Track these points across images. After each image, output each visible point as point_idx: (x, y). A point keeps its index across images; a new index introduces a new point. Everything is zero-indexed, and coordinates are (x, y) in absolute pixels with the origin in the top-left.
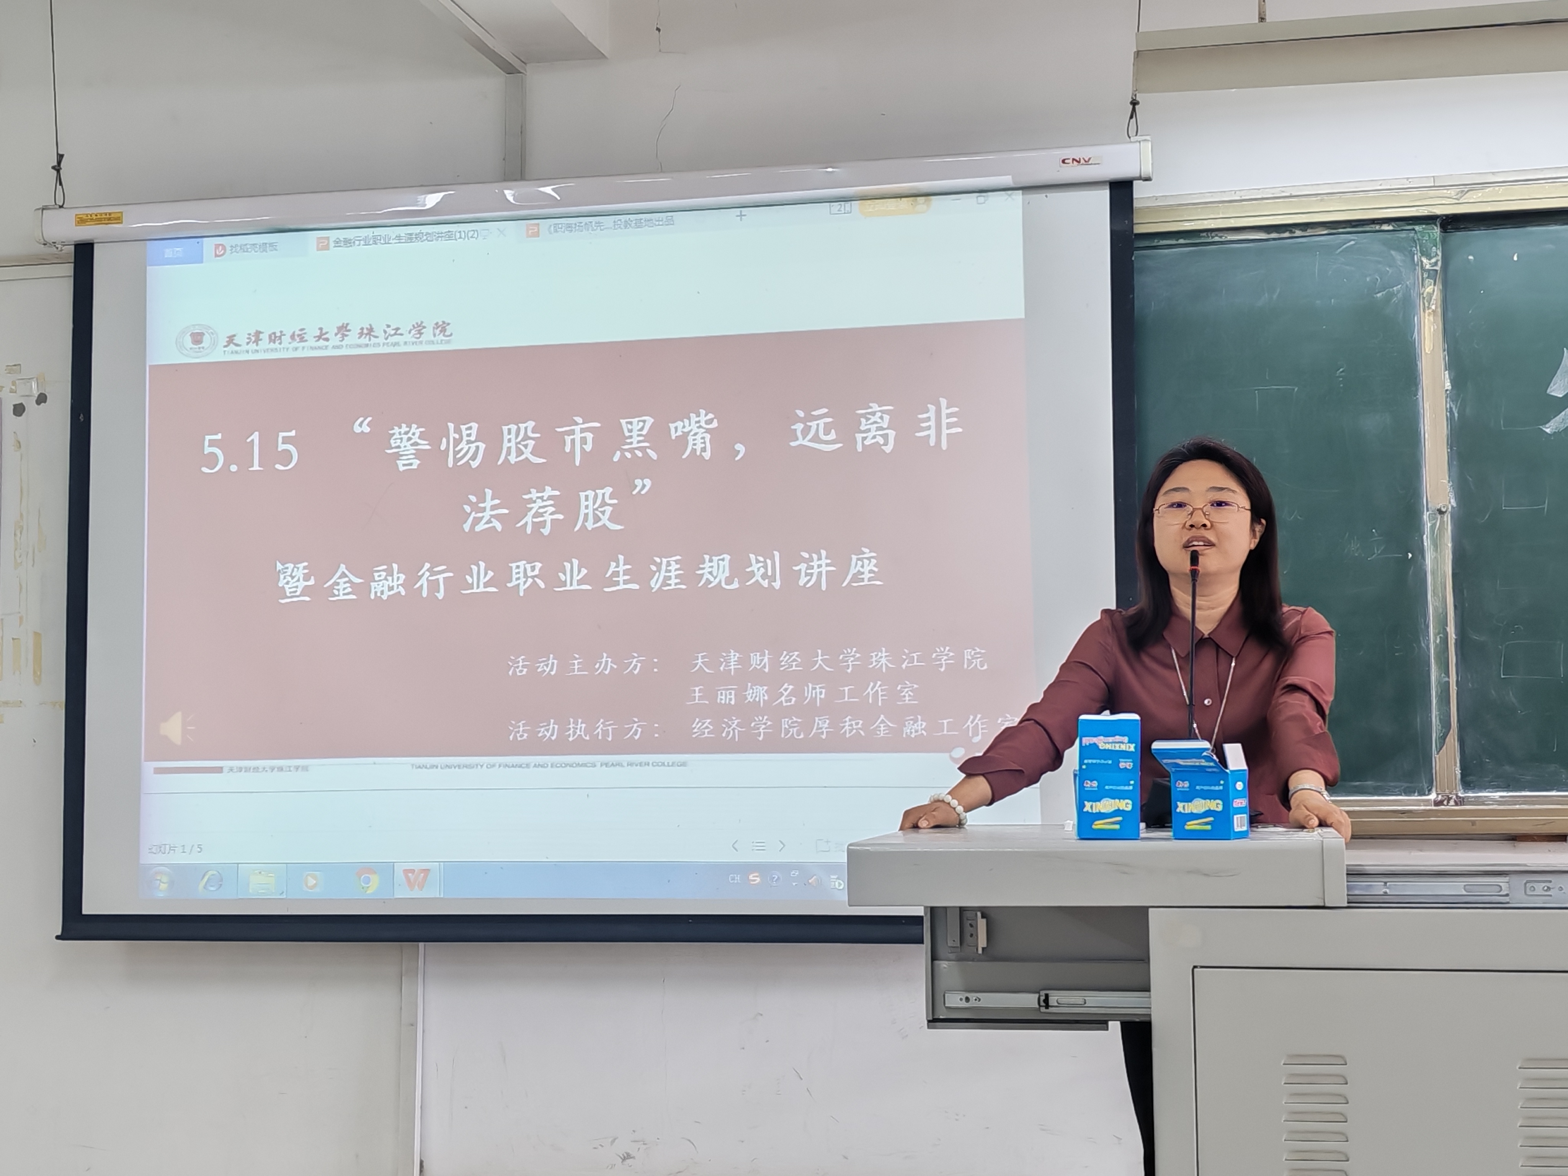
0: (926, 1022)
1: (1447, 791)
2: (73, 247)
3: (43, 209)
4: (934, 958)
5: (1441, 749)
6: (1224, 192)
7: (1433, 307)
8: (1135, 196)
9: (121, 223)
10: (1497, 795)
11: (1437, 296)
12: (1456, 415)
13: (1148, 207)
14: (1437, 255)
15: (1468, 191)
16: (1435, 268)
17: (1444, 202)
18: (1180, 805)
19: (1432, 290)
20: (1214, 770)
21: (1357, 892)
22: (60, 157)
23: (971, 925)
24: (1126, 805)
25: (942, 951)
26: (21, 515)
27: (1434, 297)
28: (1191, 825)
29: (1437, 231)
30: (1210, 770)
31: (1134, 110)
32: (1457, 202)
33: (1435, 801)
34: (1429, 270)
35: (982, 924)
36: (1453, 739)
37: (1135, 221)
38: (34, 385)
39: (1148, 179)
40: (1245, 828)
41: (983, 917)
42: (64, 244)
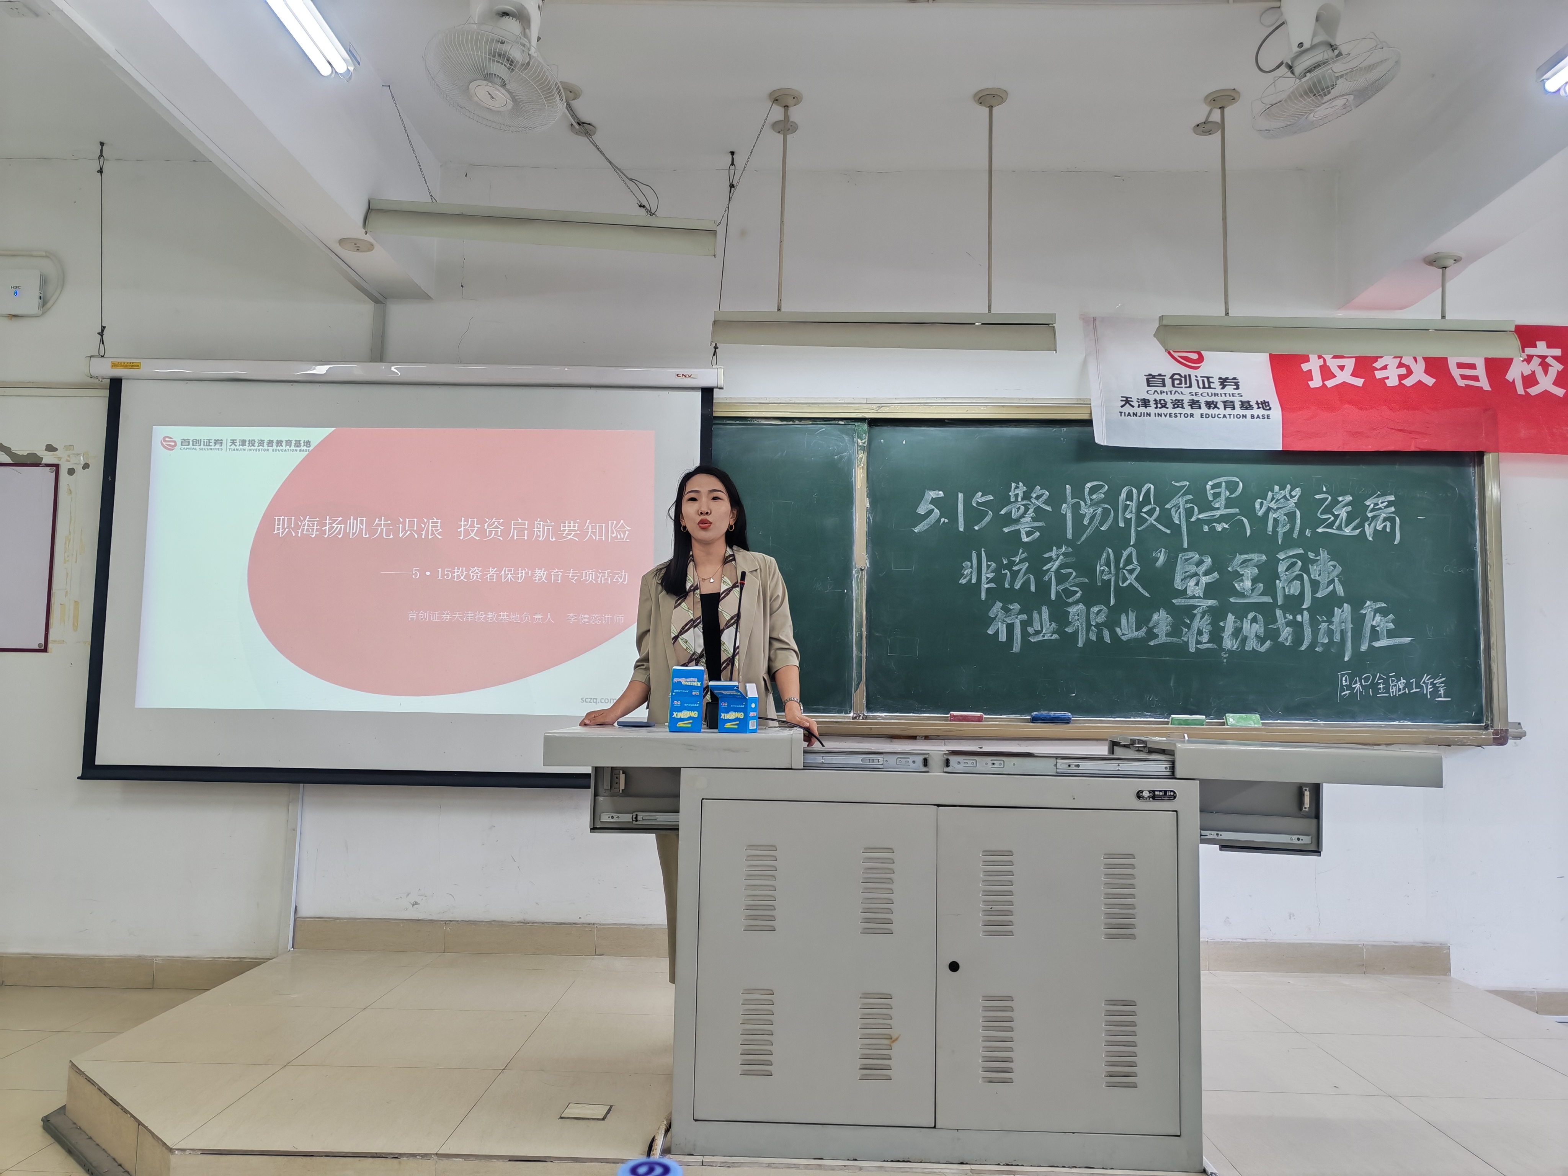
0: (589, 829)
1: (859, 712)
2: (109, 380)
3: (91, 357)
4: (596, 795)
5: (857, 690)
6: (761, 398)
7: (862, 465)
8: (714, 397)
9: (140, 369)
10: (883, 715)
11: (864, 459)
12: (871, 520)
13: (721, 403)
14: (865, 438)
15: (882, 407)
16: (864, 445)
17: (870, 411)
18: (723, 715)
19: (862, 456)
20: (740, 697)
21: (808, 762)
22: (103, 328)
23: (617, 778)
24: (695, 714)
25: (601, 791)
26: (70, 532)
27: (863, 460)
28: (728, 725)
29: (865, 426)
30: (738, 697)
31: (715, 352)
32: (876, 411)
33: (852, 717)
34: (860, 446)
35: (622, 777)
36: (863, 686)
37: (714, 410)
38: (81, 458)
39: (721, 388)
40: (755, 728)
41: (623, 773)
42: (103, 378)
